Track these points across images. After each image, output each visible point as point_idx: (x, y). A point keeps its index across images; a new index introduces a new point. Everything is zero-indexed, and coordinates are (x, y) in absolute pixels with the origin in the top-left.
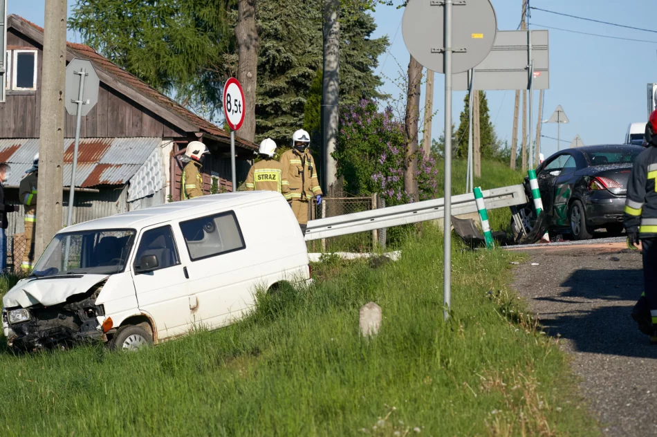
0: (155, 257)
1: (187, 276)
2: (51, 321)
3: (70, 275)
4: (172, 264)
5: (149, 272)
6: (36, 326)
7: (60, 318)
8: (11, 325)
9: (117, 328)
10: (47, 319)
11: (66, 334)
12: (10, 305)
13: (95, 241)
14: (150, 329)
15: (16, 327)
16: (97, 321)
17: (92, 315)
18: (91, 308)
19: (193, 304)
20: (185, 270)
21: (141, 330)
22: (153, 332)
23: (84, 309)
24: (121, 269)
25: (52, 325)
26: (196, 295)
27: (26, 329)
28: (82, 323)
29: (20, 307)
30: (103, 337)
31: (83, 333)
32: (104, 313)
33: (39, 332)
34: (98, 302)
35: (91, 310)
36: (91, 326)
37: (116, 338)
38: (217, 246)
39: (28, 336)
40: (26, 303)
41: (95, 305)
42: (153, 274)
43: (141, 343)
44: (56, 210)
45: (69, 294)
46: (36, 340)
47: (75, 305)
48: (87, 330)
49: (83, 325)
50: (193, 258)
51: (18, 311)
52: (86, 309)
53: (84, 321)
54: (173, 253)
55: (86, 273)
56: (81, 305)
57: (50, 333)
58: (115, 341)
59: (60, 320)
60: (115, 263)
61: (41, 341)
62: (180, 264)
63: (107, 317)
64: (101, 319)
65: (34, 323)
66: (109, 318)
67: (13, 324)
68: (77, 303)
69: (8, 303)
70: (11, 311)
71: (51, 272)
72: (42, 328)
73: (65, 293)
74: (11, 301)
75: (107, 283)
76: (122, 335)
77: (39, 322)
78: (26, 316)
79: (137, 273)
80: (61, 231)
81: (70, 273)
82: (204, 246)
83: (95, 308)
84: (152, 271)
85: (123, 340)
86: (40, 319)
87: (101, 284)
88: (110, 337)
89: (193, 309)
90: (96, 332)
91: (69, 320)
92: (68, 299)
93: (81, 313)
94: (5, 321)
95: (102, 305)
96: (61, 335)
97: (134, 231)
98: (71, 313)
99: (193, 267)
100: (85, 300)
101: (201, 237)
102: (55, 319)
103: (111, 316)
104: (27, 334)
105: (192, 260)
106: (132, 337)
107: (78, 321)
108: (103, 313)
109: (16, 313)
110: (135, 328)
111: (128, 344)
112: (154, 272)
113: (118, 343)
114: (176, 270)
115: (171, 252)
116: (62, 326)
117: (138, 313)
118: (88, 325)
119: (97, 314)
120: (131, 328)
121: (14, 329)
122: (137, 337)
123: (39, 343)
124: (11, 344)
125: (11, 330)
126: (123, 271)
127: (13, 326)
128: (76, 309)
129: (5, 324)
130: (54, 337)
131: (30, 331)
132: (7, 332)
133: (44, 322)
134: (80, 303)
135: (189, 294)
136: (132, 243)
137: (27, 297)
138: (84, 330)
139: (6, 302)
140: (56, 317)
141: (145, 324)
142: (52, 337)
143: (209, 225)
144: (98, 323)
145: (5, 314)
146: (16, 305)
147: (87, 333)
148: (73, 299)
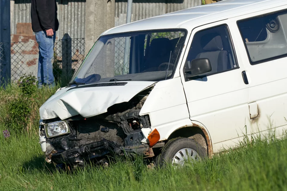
0: (207, 61)
1: (246, 82)
2: (92, 134)
3: (113, 82)
4: (229, 68)
5: (202, 78)
6: (77, 140)
7: (103, 131)
8: (49, 140)
9: (165, 141)
10: (89, 132)
11: (110, 149)
12: (47, 117)
13: (145, 44)
14: (204, 142)
15: (55, 141)
16: (142, 133)
17: (137, 127)
18: (135, 119)
19: (254, 113)
20: (244, 74)
21: (193, 143)
22: (207, 145)
23: (128, 120)
24: (170, 74)
25: (93, 139)
26: (257, 102)
27: (66, 143)
28: (126, 136)
29: (58, 119)
30: (149, 151)
31: (127, 148)
32: (150, 125)
33: (80, 147)
34: (142, 113)
35: (135, 121)
36: (135, 139)
37: (165, 152)
38: (281, 47)
39: (68, 151)
40: (65, 114)
41: (139, 116)
42: (206, 80)
43: (193, 157)
44: (108, 8)
45: (110, 104)
46: (76, 155)
47: (118, 116)
48: (131, 144)
49: (127, 138)
50: (254, 60)
51: (57, 123)
52: (130, 121)
53: (128, 134)
54: (230, 55)
55: (130, 80)
56: (124, 116)
57: (92, 148)
58: (163, 155)
59: (102, 133)
60: (163, 68)
61: (81, 157)
62: (238, 67)
63: (153, 129)
64: (146, 132)
65: (74, 136)
66: (156, 130)
67: (51, 138)
68: (120, 114)
69: (45, 115)
70: (49, 124)
71: (92, 79)
72: (83, 142)
73: (106, 103)
74: (48, 112)
75: (153, 90)
76: (171, 149)
77: (80, 135)
78: (66, 129)
79: (187, 79)
80: (106, 33)
81: (113, 80)
82: (267, 47)
83: (139, 119)
84: (205, 76)
85: (173, 155)
86: (80, 133)
87: (146, 92)
88: (158, 151)
89: (254, 119)
90: (141, 146)
91: (112, 134)
92: (109, 109)
93: (125, 125)
94: (42, 135)
95: (148, 116)
96: (104, 150)
97: (185, 31)
98: (114, 125)
99: (252, 71)
100: (129, 110)
101: (263, 37)
102: (97, 132)
103: (157, 128)
104: (66, 149)
105: (252, 63)
106: (183, 151)
107: (122, 134)
108: (148, 125)
109: (54, 125)
110: (186, 141)
111: (178, 159)
112: (208, 77)
113: (166, 158)
114: (234, 75)
115: (228, 55)
116: (105, 140)
117: (189, 124)
118: (132, 138)
119: (141, 125)
120: (181, 141)
121: (53, 144)
122: (189, 151)
123: (80, 159)
124: (50, 161)
125: (49, 144)
126: (171, 77)
127: (52, 140)
128: (119, 120)
129: (43, 139)
130: (96, 152)
131: (70, 146)
132: (45, 146)
133: (86, 135)
134: (123, 113)
135: (250, 101)
136: (183, 45)
137: (65, 108)
138: (128, 145)
139: (43, 114)
140: (98, 129)
141: (197, 136)
142: (94, 152)
143: (273, 23)
144: (143, 136)
145: (42, 127)
146: (54, 117)
147: (131, 147)
148: (115, 109)
